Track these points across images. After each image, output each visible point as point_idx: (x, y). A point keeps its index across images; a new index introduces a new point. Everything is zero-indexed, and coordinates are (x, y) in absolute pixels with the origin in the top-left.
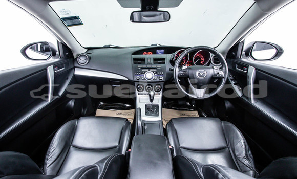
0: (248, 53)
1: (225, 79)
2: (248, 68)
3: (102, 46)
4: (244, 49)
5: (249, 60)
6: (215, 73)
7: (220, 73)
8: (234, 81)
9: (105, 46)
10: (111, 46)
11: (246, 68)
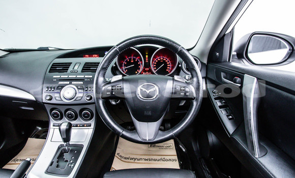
0: (242, 53)
1: (197, 100)
2: (242, 78)
3: (36, 48)
4: (235, 47)
5: (243, 65)
6: (178, 88)
7: (187, 89)
8: (221, 102)
9: (40, 48)
10: (50, 49)
11: (238, 79)
